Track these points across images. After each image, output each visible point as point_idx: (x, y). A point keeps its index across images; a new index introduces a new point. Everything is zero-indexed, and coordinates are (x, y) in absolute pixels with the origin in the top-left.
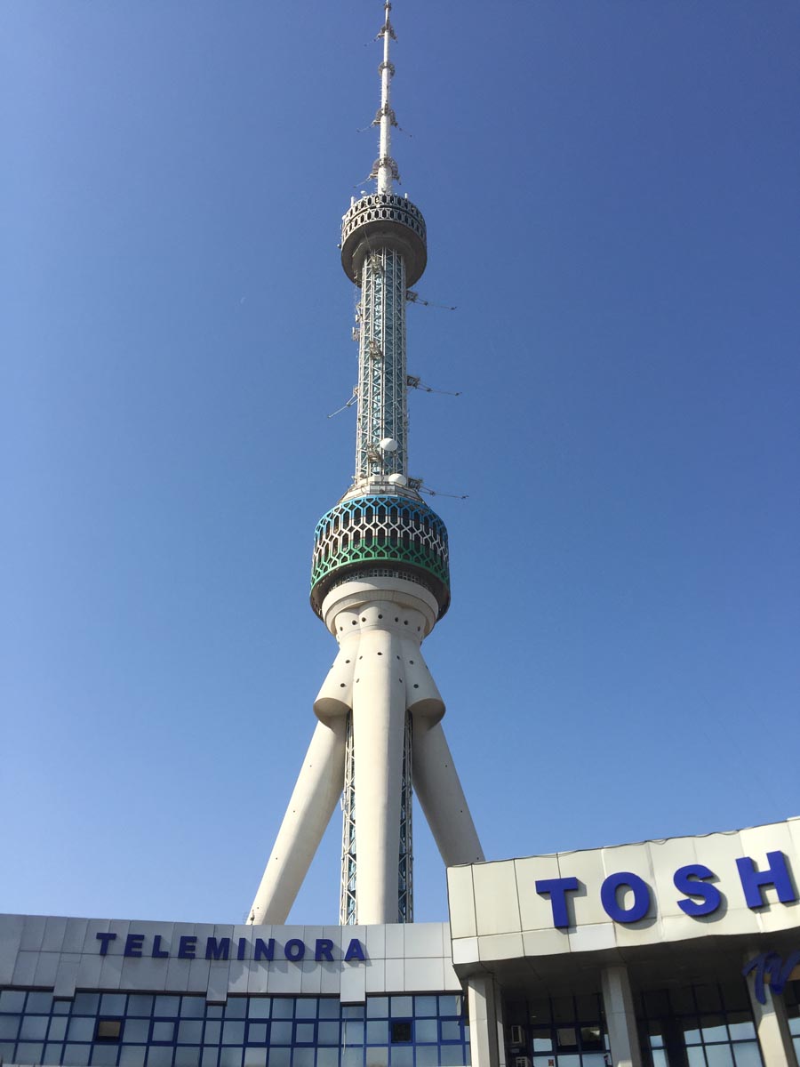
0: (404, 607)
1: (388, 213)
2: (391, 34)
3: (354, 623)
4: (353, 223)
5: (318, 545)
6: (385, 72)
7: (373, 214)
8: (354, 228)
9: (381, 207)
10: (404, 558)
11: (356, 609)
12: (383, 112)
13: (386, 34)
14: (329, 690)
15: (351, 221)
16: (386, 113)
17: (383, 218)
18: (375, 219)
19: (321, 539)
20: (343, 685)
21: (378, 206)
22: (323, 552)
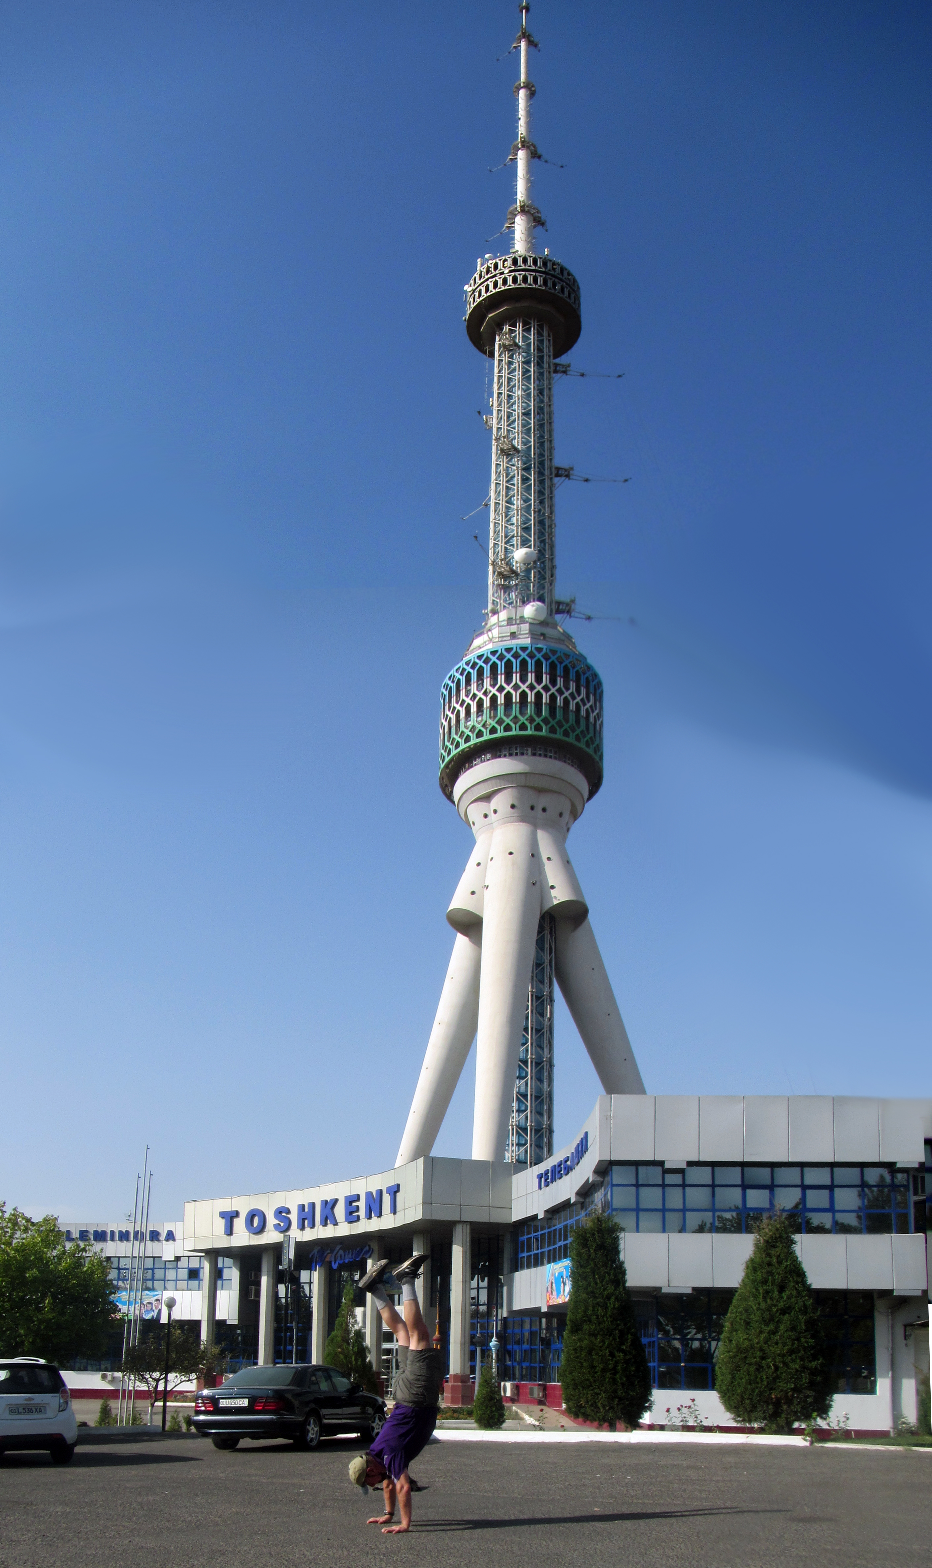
0: (540, 791)
1: (520, 278)
2: (531, 43)
3: (486, 816)
4: (477, 294)
5: (447, 712)
6: (522, 93)
7: (500, 282)
8: (478, 300)
9: (511, 271)
10: (550, 732)
11: (487, 798)
12: (520, 146)
13: (523, 44)
14: (459, 901)
15: (474, 291)
16: (523, 146)
17: (513, 286)
18: (503, 288)
19: (450, 702)
20: (473, 893)
21: (506, 271)
22: (453, 722)
